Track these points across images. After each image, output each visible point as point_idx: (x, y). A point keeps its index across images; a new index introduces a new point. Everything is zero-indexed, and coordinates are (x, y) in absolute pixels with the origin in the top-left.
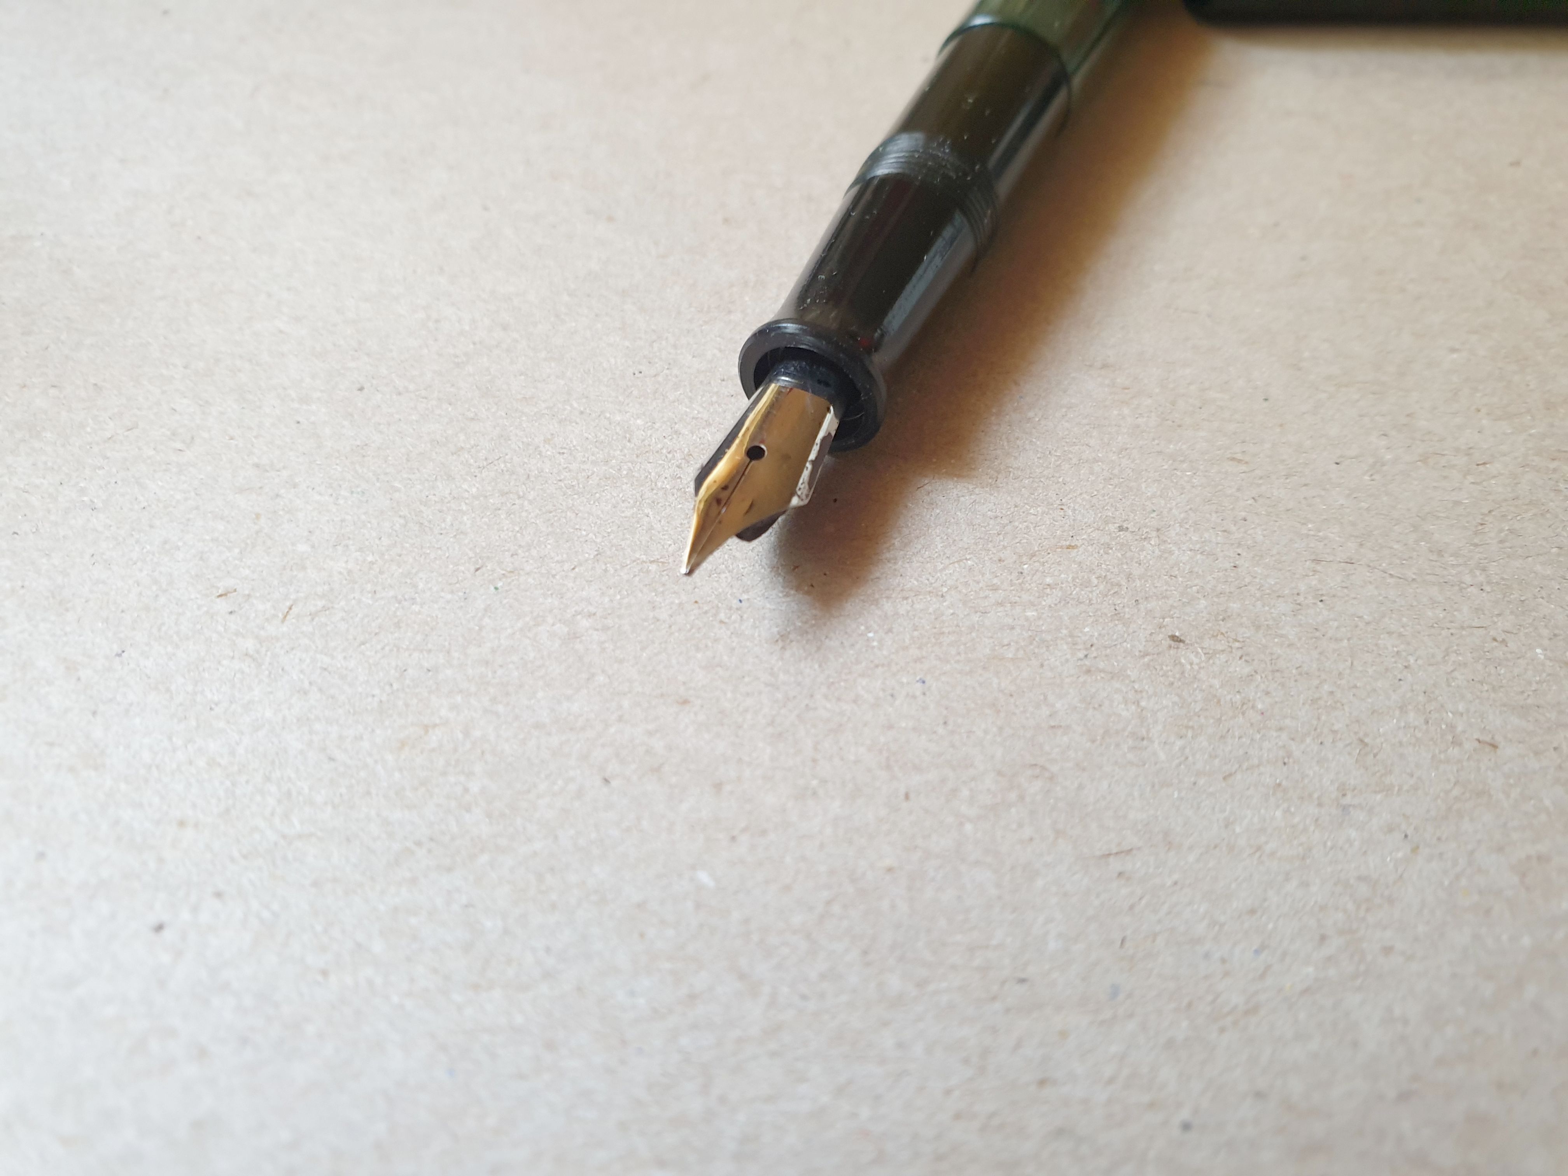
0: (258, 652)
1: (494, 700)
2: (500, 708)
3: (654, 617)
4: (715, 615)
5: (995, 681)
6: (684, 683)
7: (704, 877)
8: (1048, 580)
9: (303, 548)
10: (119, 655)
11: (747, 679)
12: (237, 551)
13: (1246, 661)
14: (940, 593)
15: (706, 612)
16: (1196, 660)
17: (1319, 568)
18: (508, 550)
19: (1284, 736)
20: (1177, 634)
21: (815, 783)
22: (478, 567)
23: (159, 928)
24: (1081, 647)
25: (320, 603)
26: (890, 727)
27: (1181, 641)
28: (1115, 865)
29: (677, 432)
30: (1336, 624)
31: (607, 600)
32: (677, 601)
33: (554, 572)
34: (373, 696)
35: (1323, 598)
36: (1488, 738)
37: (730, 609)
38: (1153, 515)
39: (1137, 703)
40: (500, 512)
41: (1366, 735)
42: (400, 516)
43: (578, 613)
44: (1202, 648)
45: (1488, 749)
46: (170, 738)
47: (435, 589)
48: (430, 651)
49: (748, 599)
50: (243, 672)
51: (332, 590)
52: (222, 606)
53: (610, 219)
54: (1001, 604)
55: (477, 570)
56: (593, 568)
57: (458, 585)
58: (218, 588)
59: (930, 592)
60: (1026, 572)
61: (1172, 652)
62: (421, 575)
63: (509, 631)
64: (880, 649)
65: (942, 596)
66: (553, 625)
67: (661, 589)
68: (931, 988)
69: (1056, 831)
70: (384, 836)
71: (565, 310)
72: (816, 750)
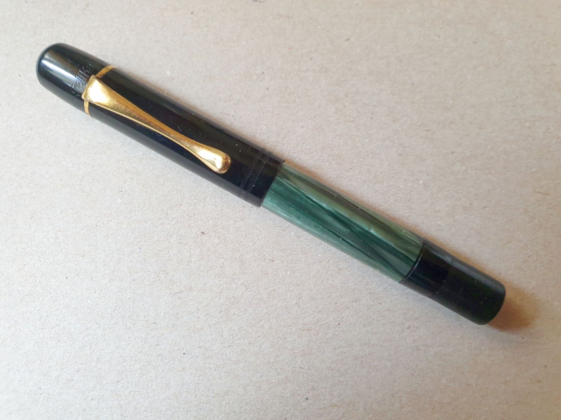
1: (40, 257)
2: (41, 259)
3: (76, 231)
4: (90, 230)
5: (157, 247)
6: (83, 251)
7: (89, 301)
8: (174, 216)
11: (98, 249)
13: (219, 239)
14: (146, 221)
15: (88, 229)
16: (206, 239)
17: (244, 209)
18: (39, 211)
19: (223, 259)
20: (203, 231)
21: (114, 277)
22: (32, 217)
24: (179, 236)
26: (132, 262)
27: (204, 234)
28: (178, 295)
29: (80, 168)
30: (244, 227)
31: (64, 226)
32: (81, 226)
33: (51, 218)
34: (11, 257)
35: (243, 219)
36: (272, 259)
37: (94, 228)
38: (204, 193)
39: (190, 252)
40: (36, 198)
41: (243, 259)
42: (10, 201)
43: (57, 230)
44: (209, 235)
45: (272, 261)
47: (22, 224)
48: (23, 243)
49: (99, 225)
54: (161, 224)
55: (32, 218)
56: (60, 216)
57: (27, 223)
59: (144, 221)
60: (169, 214)
61: (201, 237)
62: (18, 220)
63: (41, 237)
64: (130, 239)
65: (147, 222)
66: (52, 234)
67: (77, 222)
68: (136, 325)
69: (166, 287)
70: (18, 294)
71: (48, 121)
72: (114, 268)
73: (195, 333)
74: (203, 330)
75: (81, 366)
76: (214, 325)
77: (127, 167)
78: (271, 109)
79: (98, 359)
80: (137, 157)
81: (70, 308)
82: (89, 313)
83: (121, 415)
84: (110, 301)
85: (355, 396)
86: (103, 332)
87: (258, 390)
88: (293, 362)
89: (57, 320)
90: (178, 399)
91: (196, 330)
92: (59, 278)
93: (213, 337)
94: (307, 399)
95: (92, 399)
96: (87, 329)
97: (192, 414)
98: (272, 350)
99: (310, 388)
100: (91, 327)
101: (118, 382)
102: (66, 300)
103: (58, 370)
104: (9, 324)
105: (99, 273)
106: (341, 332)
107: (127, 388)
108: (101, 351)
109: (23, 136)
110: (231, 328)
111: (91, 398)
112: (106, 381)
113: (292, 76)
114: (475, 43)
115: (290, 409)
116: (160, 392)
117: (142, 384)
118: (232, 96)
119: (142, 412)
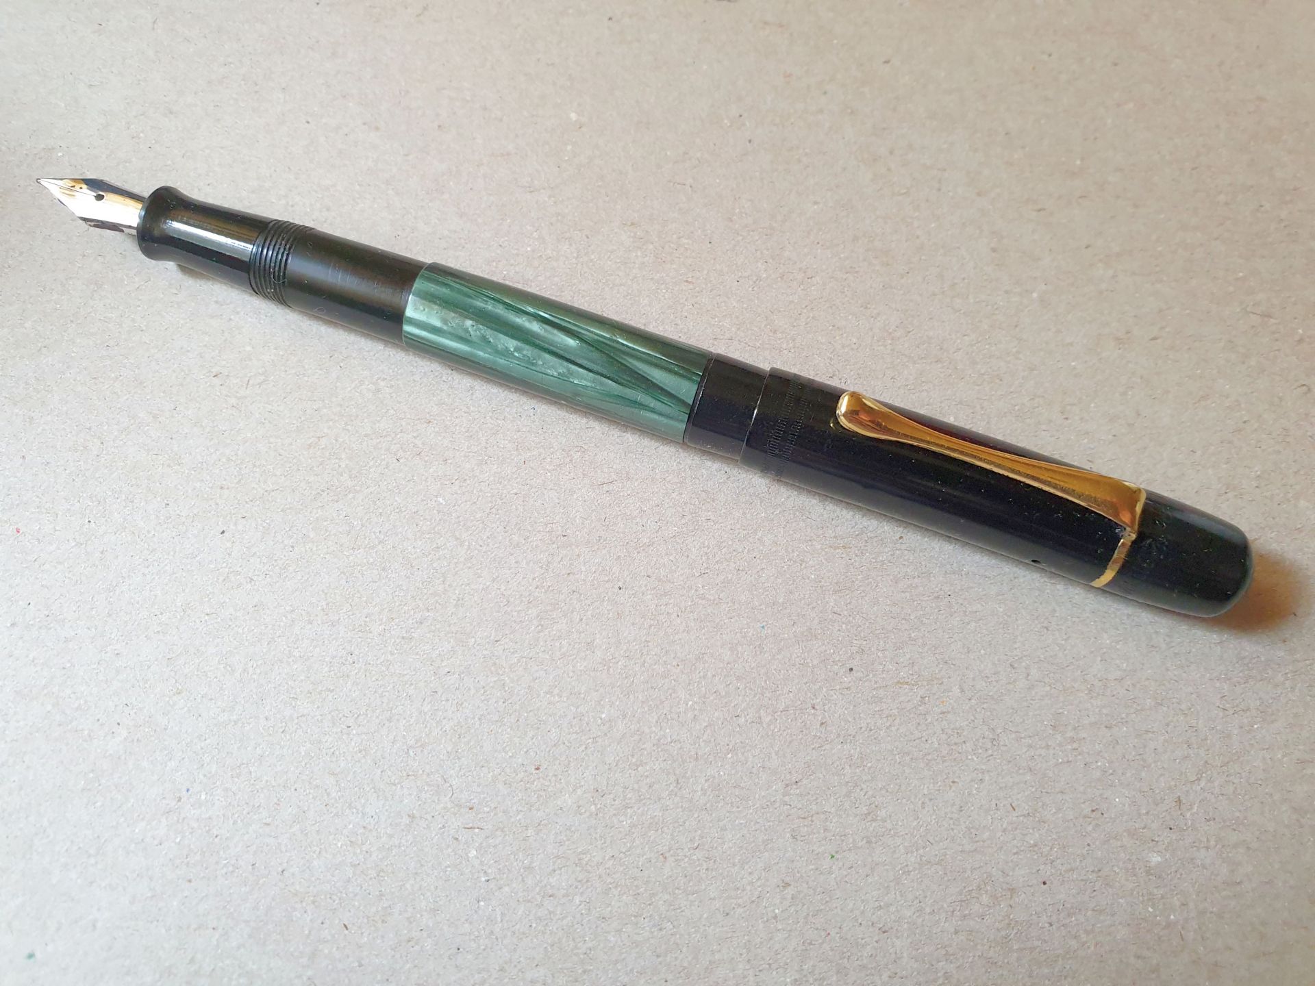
0: (238, 404)
1: (346, 424)
2: (349, 427)
4: (441, 377)
6: (428, 413)
7: (440, 500)
9: (248, 348)
10: (175, 409)
11: (456, 410)
12: (217, 351)
15: (437, 376)
21: (486, 458)
23: (223, 532)
25: (262, 378)
26: (519, 431)
28: (606, 488)
31: (391, 371)
32: (423, 371)
34: (294, 424)
43: (379, 379)
46: (208, 449)
47: (313, 368)
48: (315, 401)
50: (233, 415)
51: (266, 371)
52: (216, 381)
53: (377, 129)
55: (331, 357)
57: (323, 366)
58: (212, 372)
62: (305, 361)
63: (349, 389)
66: (368, 385)
68: (529, 540)
69: (584, 475)
70: (308, 488)
71: (357, 196)
72: (486, 443)
73: (638, 553)
74: (652, 546)
75: (427, 614)
76: (671, 537)
77: (505, 273)
78: (757, 174)
79: (459, 600)
80: (522, 255)
81: (405, 511)
82: (440, 520)
83: (502, 701)
84: (480, 498)
85: (941, 666)
86: (469, 552)
87: (758, 653)
88: (819, 602)
89: (380, 532)
90: (611, 670)
91: (640, 547)
92: (384, 460)
93: (671, 558)
94: (851, 670)
95: (449, 672)
96: (438, 548)
97: (638, 697)
98: (779, 581)
99: (855, 649)
100: (445, 544)
101: (496, 641)
102: (397, 498)
103: (384, 620)
104: (292, 540)
105: (458, 451)
106: (906, 552)
107: (513, 653)
108: (463, 586)
109: (313, 221)
110: (703, 543)
111: (447, 670)
112: (473, 640)
113: (792, 120)
114: (1116, 64)
115: (821, 688)
116: (575, 658)
117: (541, 644)
118: (687, 154)
119: (542, 694)
